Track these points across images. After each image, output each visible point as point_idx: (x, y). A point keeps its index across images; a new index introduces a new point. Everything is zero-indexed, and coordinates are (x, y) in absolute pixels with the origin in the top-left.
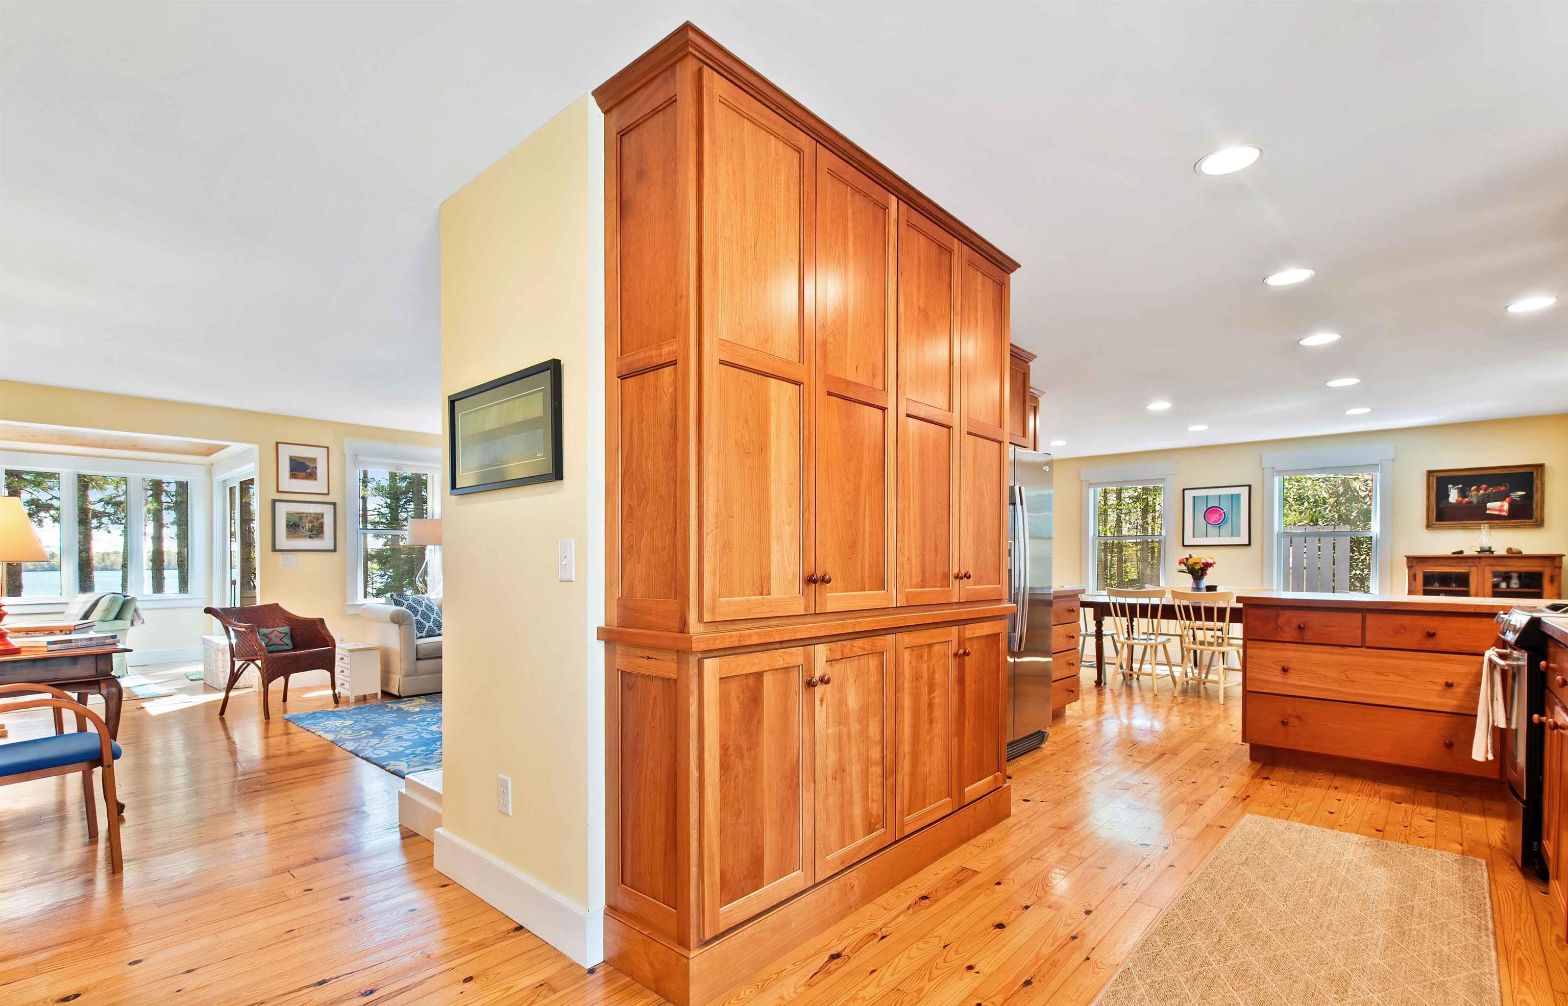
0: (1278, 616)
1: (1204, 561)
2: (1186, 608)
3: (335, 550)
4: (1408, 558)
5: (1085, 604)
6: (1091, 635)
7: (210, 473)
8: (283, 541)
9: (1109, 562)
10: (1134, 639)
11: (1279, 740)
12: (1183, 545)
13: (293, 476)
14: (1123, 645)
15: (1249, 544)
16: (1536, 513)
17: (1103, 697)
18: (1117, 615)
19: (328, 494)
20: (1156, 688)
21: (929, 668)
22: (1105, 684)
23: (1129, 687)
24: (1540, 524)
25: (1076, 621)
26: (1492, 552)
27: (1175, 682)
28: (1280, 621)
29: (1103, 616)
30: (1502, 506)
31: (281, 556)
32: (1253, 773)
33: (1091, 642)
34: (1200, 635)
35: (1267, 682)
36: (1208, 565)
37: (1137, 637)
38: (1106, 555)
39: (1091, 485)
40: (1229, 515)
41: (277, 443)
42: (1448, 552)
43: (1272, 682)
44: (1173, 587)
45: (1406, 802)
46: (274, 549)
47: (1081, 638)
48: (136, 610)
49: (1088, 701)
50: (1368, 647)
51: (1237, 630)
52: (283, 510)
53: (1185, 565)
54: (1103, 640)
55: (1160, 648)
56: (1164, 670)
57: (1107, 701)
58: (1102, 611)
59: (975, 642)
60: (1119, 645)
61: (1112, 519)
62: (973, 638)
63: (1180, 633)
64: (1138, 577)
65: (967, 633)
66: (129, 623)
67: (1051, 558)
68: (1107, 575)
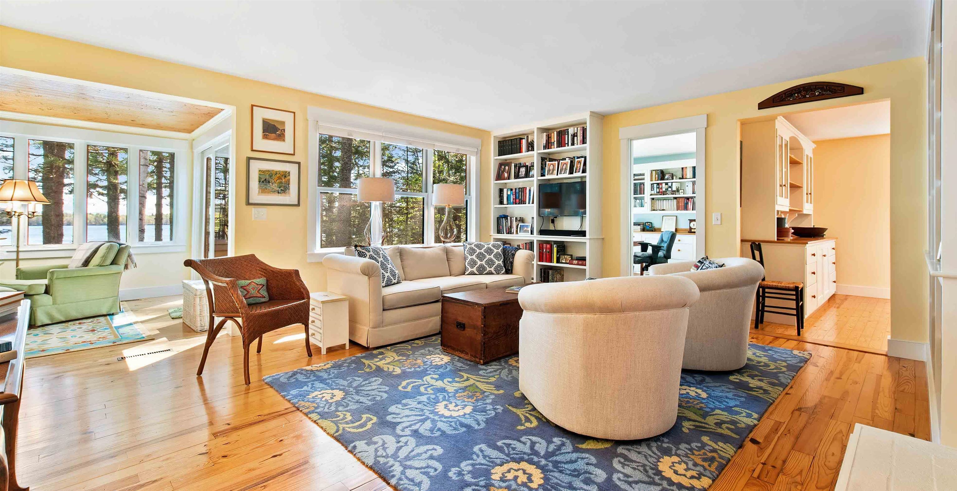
3: (298, 205)
7: (192, 147)
8: (256, 196)
13: (265, 137)
19: (294, 154)
31: (253, 209)
41: (253, 106)
46: (248, 203)
48: (129, 256)
52: (256, 167)
66: (123, 266)
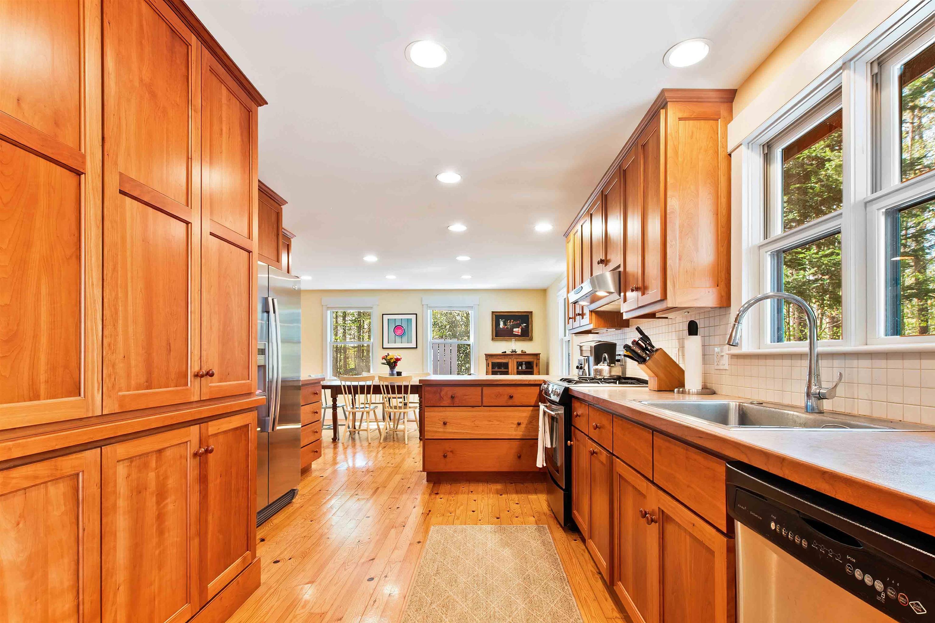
0: (441, 391)
1: (395, 357)
2: (387, 386)
4: (486, 355)
5: (325, 387)
6: (329, 408)
9: (339, 358)
10: (356, 408)
11: (442, 467)
12: (383, 348)
14: (350, 413)
15: (417, 348)
16: (530, 334)
17: (337, 450)
18: (346, 393)
20: (369, 439)
21: (158, 477)
22: (339, 439)
23: (353, 439)
24: (531, 339)
25: (319, 401)
26: (516, 352)
27: (381, 435)
28: (443, 393)
29: (337, 394)
30: (519, 330)
32: (429, 491)
33: (330, 412)
34: (394, 402)
35: (436, 432)
36: (398, 360)
37: (358, 407)
38: (337, 354)
39: (328, 308)
40: (406, 330)
42: (500, 352)
43: (439, 432)
44: (379, 374)
45: (504, 493)
47: (323, 410)
49: (327, 453)
50: (484, 406)
51: (414, 398)
53: (386, 360)
54: (337, 411)
55: (372, 413)
56: (374, 426)
57: (339, 453)
58: (336, 391)
59: (221, 438)
60: (347, 413)
61: (340, 332)
62: (218, 433)
63: (381, 401)
64: (355, 367)
65: (210, 429)
67: (300, 356)
68: (337, 366)
